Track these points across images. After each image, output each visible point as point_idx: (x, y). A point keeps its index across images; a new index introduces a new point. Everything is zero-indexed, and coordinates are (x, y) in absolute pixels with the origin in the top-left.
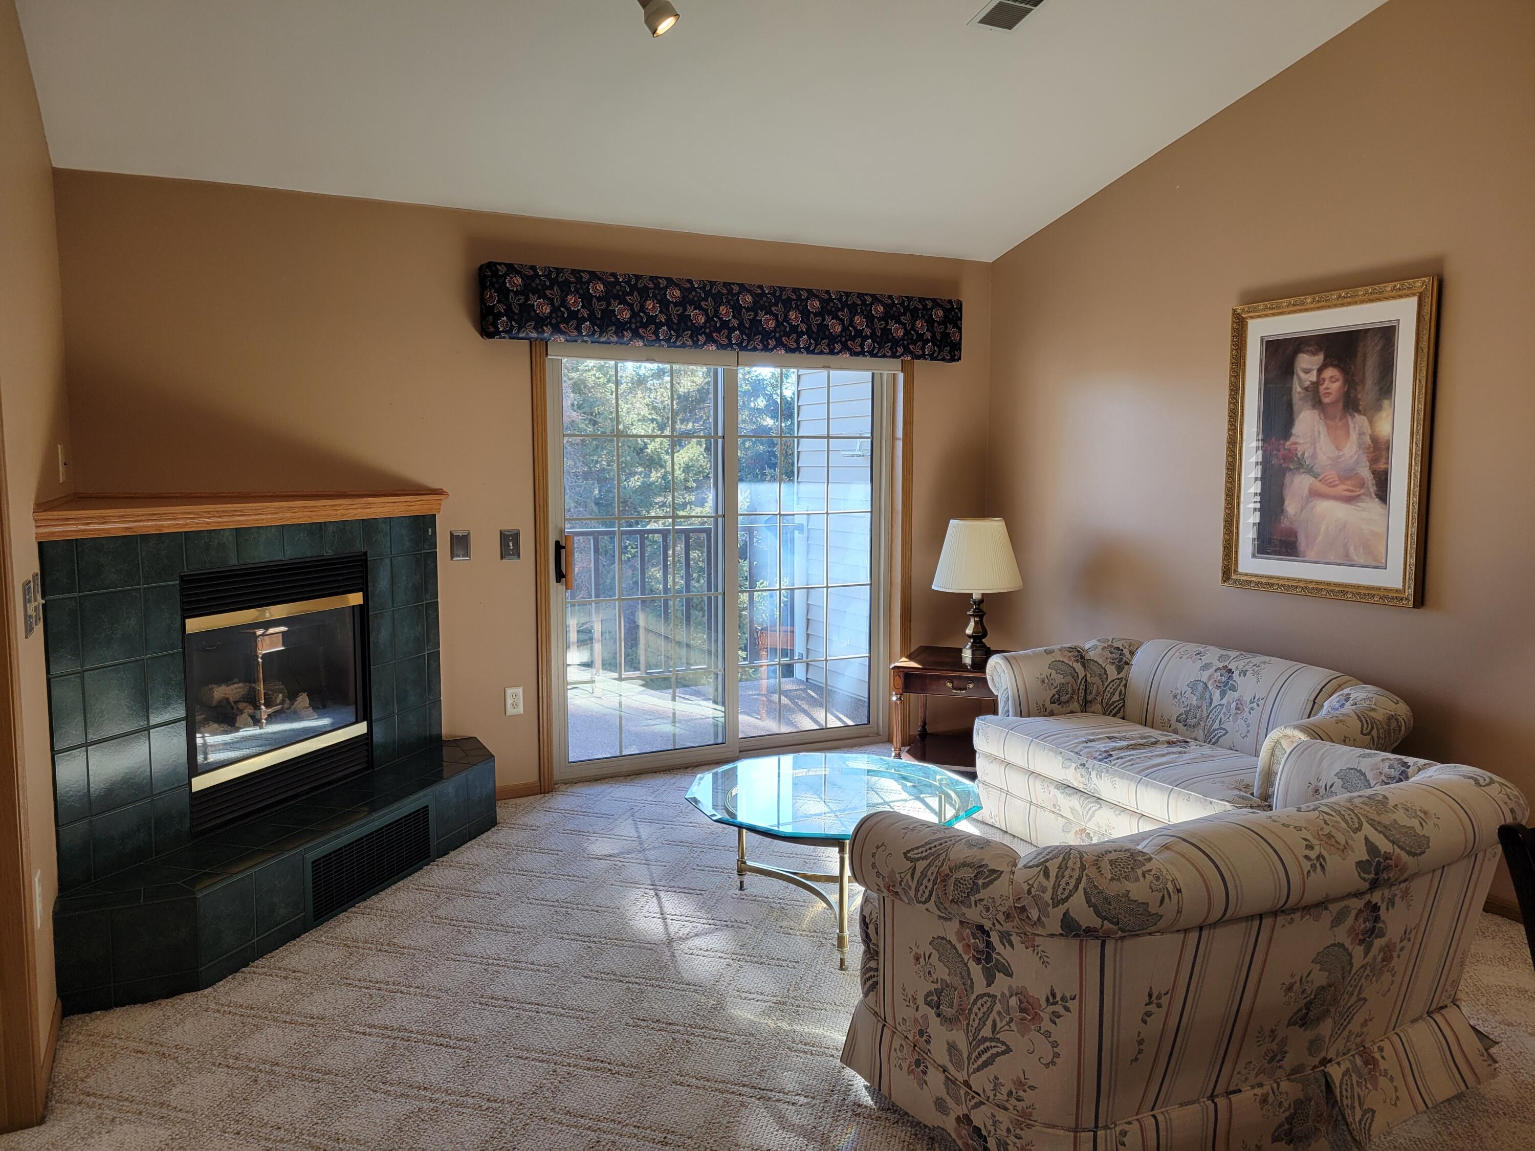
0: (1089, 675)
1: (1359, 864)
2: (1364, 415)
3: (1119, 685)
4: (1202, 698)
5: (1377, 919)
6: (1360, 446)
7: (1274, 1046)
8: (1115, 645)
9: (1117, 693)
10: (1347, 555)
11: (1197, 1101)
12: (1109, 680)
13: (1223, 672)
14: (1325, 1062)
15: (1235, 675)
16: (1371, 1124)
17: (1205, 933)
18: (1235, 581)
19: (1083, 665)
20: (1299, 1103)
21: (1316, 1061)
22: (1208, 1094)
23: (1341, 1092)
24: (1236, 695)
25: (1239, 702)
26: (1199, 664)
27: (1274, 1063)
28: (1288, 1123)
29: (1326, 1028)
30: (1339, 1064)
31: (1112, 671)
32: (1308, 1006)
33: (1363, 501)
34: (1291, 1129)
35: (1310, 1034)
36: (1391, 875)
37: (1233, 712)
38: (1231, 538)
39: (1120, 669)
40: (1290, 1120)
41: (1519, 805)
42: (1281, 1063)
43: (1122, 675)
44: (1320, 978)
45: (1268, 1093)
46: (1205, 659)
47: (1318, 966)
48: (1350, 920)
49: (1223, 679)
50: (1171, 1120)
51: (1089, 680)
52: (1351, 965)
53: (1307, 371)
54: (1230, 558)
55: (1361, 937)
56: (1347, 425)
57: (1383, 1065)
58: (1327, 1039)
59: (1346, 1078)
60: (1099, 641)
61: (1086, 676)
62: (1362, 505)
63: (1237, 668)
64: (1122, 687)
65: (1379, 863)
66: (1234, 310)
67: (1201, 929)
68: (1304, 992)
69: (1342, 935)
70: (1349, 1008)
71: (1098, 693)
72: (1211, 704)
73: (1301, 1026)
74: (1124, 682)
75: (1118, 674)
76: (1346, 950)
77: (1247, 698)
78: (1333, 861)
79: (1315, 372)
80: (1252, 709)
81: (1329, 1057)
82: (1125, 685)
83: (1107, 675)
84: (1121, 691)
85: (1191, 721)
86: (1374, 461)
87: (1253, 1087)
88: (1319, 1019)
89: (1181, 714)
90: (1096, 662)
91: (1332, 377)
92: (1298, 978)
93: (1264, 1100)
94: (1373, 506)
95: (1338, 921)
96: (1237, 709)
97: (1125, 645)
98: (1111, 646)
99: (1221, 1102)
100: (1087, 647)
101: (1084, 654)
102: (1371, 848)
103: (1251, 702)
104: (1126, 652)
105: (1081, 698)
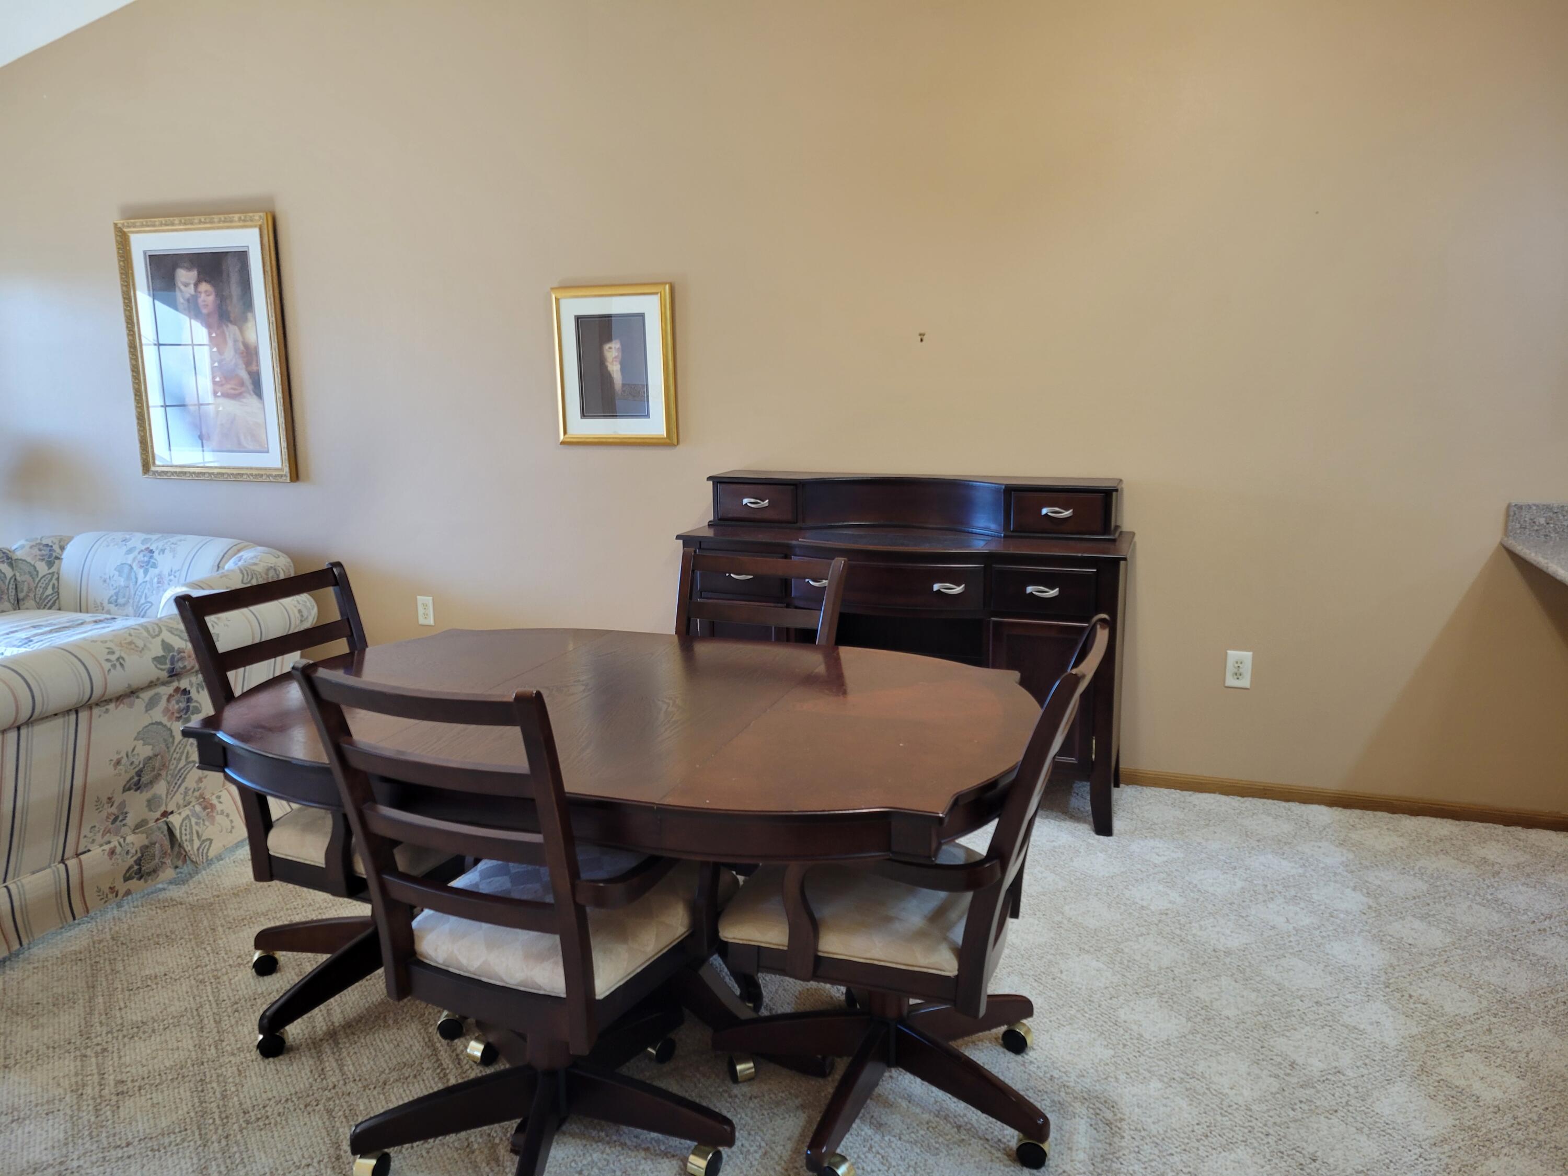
0: (18, 574)
1: (156, 659)
2: (235, 324)
3: (51, 579)
4: (128, 578)
5: (189, 700)
6: (236, 350)
7: (114, 810)
8: (44, 542)
9: (50, 587)
10: (240, 443)
11: (49, 866)
12: (40, 576)
13: (146, 552)
14: (165, 814)
15: (156, 555)
16: (208, 849)
17: (23, 731)
18: (155, 472)
19: (11, 565)
20: (144, 849)
21: (158, 814)
22: (59, 858)
23: (181, 833)
24: (156, 571)
25: (160, 577)
26: (125, 549)
27: (118, 823)
28: (137, 864)
29: (160, 788)
30: (180, 814)
31: (42, 568)
32: (139, 774)
33: (244, 397)
34: (140, 869)
35: (145, 795)
36: (186, 663)
37: (155, 585)
38: (145, 433)
39: (50, 564)
40: (138, 862)
41: (305, 606)
42: (124, 822)
43: (53, 569)
44: (145, 751)
45: (115, 847)
46: (130, 544)
47: (141, 742)
48: (163, 702)
49: (146, 559)
50: (23, 886)
51: (18, 578)
52: (173, 737)
53: (186, 285)
54: (147, 452)
55: (177, 715)
56: (223, 333)
57: (219, 807)
58: (164, 797)
59: (187, 821)
60: (27, 540)
61: (15, 575)
62: (245, 400)
63: (157, 548)
64: (54, 581)
65: (173, 657)
66: (116, 225)
67: (19, 728)
68: (132, 763)
69: (157, 714)
70: (180, 770)
71: (30, 590)
72: (136, 582)
73: (136, 790)
74: (56, 576)
75: (49, 568)
76: (165, 726)
77: (166, 572)
78: (132, 660)
79: (192, 286)
80: (171, 580)
81: (169, 810)
82: (58, 579)
83: (37, 572)
84: (54, 585)
85: (121, 601)
86: (248, 364)
87: (101, 845)
88: (151, 783)
89: (112, 596)
90: (24, 560)
91: (206, 291)
92: (123, 754)
93: (112, 852)
94: (253, 400)
95: (151, 704)
96: (159, 582)
97: (55, 541)
98: (40, 544)
99: (72, 863)
100: (13, 548)
101: (10, 555)
102: (166, 646)
103: (170, 575)
104: (56, 547)
105: (12, 598)
